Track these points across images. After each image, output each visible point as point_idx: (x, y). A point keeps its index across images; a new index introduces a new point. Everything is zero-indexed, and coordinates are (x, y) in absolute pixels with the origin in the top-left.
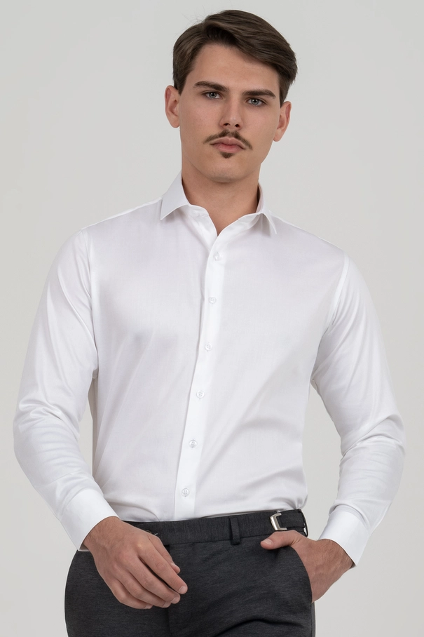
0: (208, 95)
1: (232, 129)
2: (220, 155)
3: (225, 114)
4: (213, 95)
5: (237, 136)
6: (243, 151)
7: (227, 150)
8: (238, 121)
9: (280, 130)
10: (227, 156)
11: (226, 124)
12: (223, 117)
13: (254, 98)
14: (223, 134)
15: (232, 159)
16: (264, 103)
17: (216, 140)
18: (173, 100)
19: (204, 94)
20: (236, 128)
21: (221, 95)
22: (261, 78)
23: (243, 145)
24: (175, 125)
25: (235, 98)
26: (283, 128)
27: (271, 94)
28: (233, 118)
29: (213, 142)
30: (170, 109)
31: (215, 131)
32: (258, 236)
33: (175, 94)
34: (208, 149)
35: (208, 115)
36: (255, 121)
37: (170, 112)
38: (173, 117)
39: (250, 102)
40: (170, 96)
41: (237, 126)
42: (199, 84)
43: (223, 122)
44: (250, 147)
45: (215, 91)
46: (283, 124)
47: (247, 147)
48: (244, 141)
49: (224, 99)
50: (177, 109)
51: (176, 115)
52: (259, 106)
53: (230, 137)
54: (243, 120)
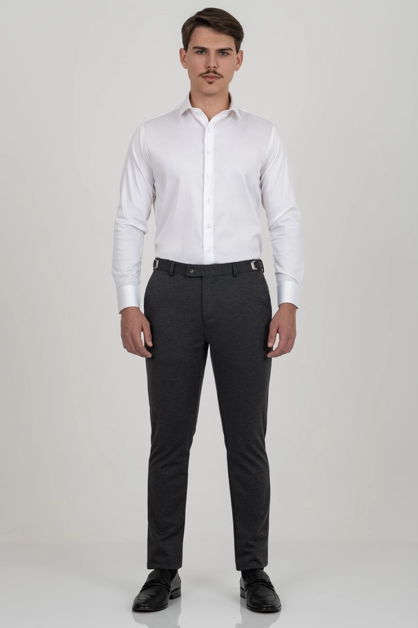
0: (199, 53)
1: (212, 69)
2: (207, 83)
3: (208, 61)
4: (202, 53)
5: (215, 73)
6: (219, 79)
7: (211, 80)
8: (215, 65)
9: (238, 65)
10: (211, 83)
11: (209, 67)
12: (207, 63)
13: (222, 52)
14: (208, 72)
15: (214, 84)
16: (228, 54)
18: (184, 55)
19: (197, 52)
20: (214, 69)
21: (205, 52)
22: (225, 41)
23: (217, 75)
24: (185, 67)
25: (213, 53)
26: (240, 64)
27: (231, 49)
28: (212, 64)
29: (203, 76)
30: (183, 60)
31: (203, 70)
32: (230, 119)
33: (184, 52)
34: (201, 79)
35: (200, 61)
36: (223, 64)
38: (184, 63)
39: (220, 53)
40: (182, 53)
41: (214, 67)
42: (194, 48)
43: (207, 66)
44: (222, 76)
45: (202, 51)
46: (239, 61)
48: (219, 75)
49: (207, 54)
50: (185, 60)
51: (186, 63)
52: (225, 56)
53: (211, 73)
54: (217, 64)
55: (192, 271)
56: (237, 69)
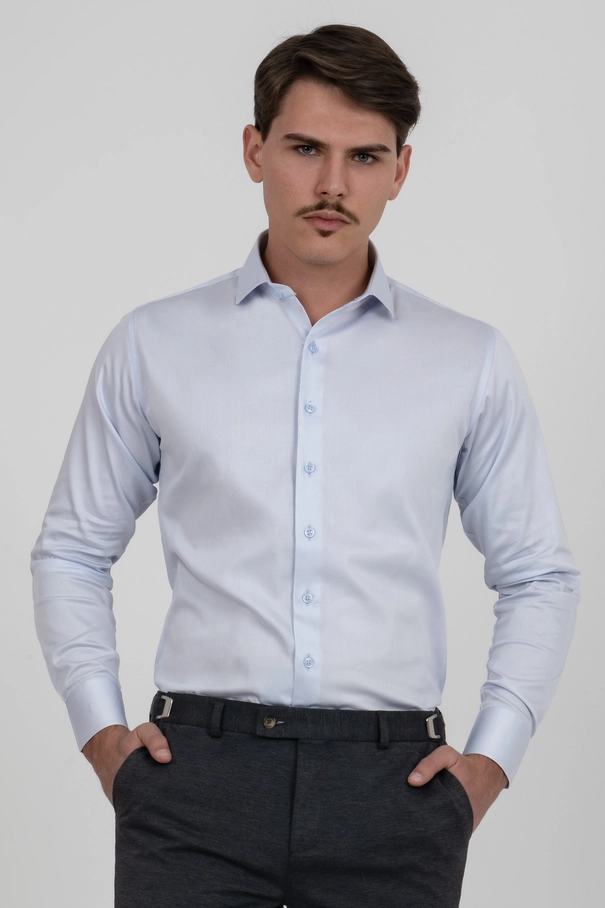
0: (301, 150)
1: (332, 201)
2: (316, 233)
3: (323, 177)
4: (308, 150)
5: (339, 208)
6: (347, 227)
7: (326, 227)
8: (342, 190)
9: (397, 184)
10: (325, 234)
11: (325, 193)
12: (320, 182)
13: (363, 154)
14: (321, 206)
15: (331, 238)
16: (375, 159)
17: (310, 214)
18: (254, 144)
19: (296, 148)
20: (338, 198)
21: (318, 151)
22: (370, 129)
23: (344, 217)
24: (256, 178)
25: (337, 157)
26: (400, 180)
27: (385, 149)
28: (335, 186)
29: (307, 215)
30: (250, 157)
31: (309, 200)
33: (256, 137)
34: (301, 223)
35: (302, 175)
37: (249, 160)
38: (254, 167)
39: (357, 158)
40: (250, 138)
41: (339, 195)
42: (289, 137)
43: (320, 190)
44: (356, 220)
45: (310, 147)
46: (400, 175)
47: (353, 222)
48: (349, 215)
49: (323, 157)
50: (259, 156)
51: (258, 166)
52: (368, 164)
53: (329, 210)
54: (347, 186)
55: (273, 724)
56: (392, 196)
